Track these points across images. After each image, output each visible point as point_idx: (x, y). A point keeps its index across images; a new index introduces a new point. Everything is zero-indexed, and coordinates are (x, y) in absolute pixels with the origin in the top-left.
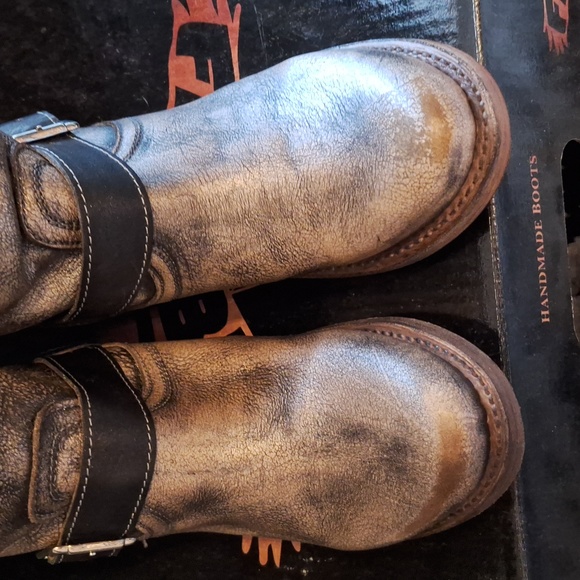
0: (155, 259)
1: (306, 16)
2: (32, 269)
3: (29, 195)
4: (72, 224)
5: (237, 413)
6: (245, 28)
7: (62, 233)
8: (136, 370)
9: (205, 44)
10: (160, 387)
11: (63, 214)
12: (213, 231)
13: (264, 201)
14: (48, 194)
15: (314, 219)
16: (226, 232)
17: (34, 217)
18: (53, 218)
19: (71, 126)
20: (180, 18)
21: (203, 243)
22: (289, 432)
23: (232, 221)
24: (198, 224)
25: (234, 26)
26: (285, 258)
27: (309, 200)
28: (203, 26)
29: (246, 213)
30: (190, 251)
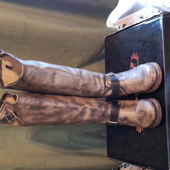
0: (121, 89)
1: (146, 58)
2: (107, 90)
3: (106, 82)
4: (111, 85)
5: (130, 109)
6: (139, 60)
7: (110, 86)
8: (120, 103)
9: (135, 61)
10: (123, 105)
11: (110, 84)
12: (128, 86)
13: (133, 83)
14: (108, 82)
15: (139, 85)
16: (129, 86)
17: (107, 84)
18: (109, 84)
19: (114, 74)
20: (132, 58)
21: (127, 87)
22: (135, 111)
23: (130, 85)
24: (126, 85)
25: (138, 59)
26: (137, 90)
27: (138, 83)
28: (134, 59)
29: (131, 84)
30: (125, 89)
